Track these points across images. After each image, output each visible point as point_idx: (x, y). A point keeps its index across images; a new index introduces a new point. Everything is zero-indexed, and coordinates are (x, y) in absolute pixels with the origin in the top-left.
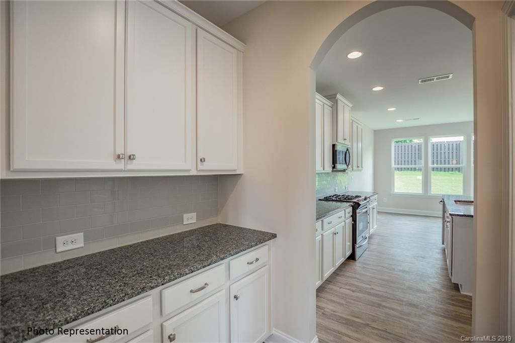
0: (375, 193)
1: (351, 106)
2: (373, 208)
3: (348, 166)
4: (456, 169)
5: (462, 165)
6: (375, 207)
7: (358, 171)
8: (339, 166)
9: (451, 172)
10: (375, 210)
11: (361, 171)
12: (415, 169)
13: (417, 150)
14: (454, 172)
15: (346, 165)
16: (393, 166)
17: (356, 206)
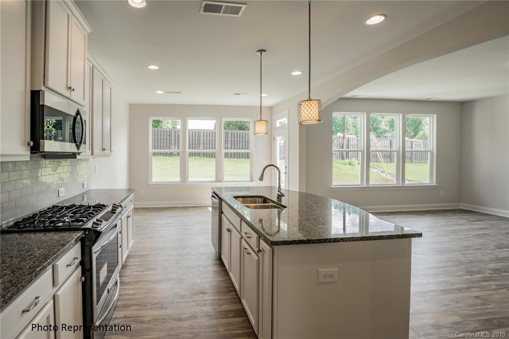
0: (130, 191)
1: (89, 31)
2: (128, 217)
3: (78, 147)
4: (198, 154)
5: (214, 150)
6: (131, 214)
7: (104, 156)
8: (49, 146)
9: (194, 157)
10: (130, 219)
11: (108, 156)
12: (171, 154)
13: (168, 136)
14: (196, 157)
15: (74, 145)
16: (151, 150)
17: (90, 237)
